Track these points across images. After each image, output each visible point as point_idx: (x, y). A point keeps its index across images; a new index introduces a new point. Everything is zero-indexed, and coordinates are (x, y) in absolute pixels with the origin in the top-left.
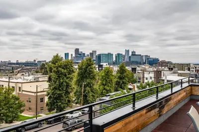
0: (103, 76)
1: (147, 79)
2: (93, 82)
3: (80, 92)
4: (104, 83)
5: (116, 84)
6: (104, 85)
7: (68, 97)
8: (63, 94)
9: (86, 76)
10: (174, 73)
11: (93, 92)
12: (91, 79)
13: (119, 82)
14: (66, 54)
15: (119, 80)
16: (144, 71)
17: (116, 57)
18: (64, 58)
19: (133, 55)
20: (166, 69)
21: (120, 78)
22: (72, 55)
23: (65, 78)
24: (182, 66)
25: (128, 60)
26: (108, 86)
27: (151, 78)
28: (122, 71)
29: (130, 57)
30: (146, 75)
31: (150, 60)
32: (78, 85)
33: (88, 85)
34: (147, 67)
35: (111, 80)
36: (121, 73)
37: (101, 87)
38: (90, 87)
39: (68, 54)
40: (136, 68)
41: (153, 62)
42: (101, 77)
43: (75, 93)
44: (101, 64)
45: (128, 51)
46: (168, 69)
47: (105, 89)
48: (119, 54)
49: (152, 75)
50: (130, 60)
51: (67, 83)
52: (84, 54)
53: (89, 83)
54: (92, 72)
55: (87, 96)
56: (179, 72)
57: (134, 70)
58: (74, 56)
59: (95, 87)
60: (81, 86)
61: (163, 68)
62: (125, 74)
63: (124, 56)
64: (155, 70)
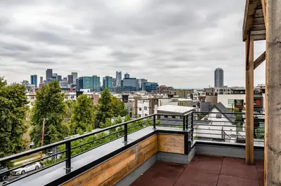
0: (77, 108)
1: (140, 110)
2: (61, 116)
3: (40, 132)
4: (79, 117)
5: (98, 118)
6: (78, 120)
7: (16, 142)
8: (7, 138)
9: (50, 109)
10: (174, 101)
11: (60, 131)
12: (57, 112)
13: (101, 115)
14: (32, 77)
15: (100, 112)
16: (137, 99)
17: (104, 81)
18: (30, 82)
19: (126, 78)
20: (166, 96)
21: (102, 109)
22: (42, 78)
23: (10, 113)
24: (184, 93)
25: (120, 85)
26: (85, 122)
27: (145, 108)
28: (106, 99)
29: (122, 81)
30: (140, 105)
31: (147, 85)
32: (38, 122)
33: (53, 121)
34: (142, 94)
35: (89, 113)
36: (103, 103)
37: (74, 123)
38: (56, 124)
39: (36, 76)
40: (127, 96)
41: (151, 88)
42: (74, 109)
43: (32, 134)
44: (81, 90)
45: (120, 73)
46: (167, 97)
47: (79, 126)
48: (107, 78)
49: (147, 104)
50: (122, 85)
51: (13, 120)
52: (60, 77)
53: (53, 118)
54: (58, 102)
55: (50, 138)
56: (180, 100)
57: (125, 98)
58: (45, 79)
59: (63, 123)
60: (41, 124)
61: (162, 95)
62: (110, 104)
63: (115, 81)
64: (152, 97)
